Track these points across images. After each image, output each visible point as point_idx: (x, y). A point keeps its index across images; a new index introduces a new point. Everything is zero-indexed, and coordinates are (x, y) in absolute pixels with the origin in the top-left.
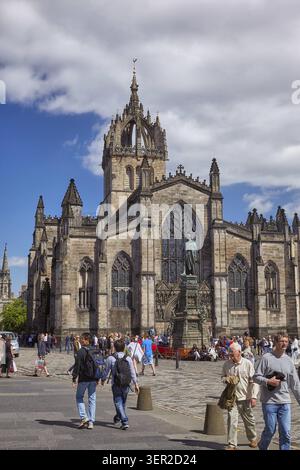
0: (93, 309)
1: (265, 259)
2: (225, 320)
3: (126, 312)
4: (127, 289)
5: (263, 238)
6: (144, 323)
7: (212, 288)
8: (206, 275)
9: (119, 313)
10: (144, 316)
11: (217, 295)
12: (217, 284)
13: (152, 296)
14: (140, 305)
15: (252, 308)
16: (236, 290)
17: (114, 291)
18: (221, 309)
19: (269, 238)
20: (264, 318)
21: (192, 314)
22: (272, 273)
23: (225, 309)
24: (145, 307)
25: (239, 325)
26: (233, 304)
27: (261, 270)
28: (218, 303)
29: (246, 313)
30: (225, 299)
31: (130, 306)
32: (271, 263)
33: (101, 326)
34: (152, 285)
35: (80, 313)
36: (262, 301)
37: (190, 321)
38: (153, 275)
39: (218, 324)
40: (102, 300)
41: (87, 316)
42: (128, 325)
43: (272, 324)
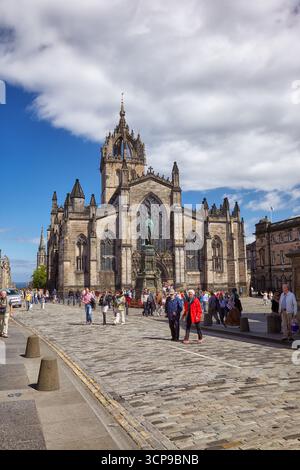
0: (87, 272)
1: (212, 235)
2: (183, 278)
3: (111, 274)
4: (111, 257)
5: (210, 219)
6: (124, 282)
7: (174, 255)
8: (169, 246)
9: (106, 274)
10: (124, 276)
11: (177, 260)
12: (177, 253)
13: (129, 262)
14: (121, 269)
15: (203, 270)
16: (191, 257)
17: (102, 258)
18: (180, 270)
19: (215, 219)
20: (211, 277)
21: (150, 274)
22: (217, 244)
23: (183, 271)
24: (124, 270)
25: (194, 282)
26: (189, 267)
27: (209, 243)
28: (177, 266)
29: (199, 273)
30: (183, 264)
31: (114, 269)
32: (217, 237)
33: (92, 284)
34: (129, 253)
35: (77, 274)
36: (210, 264)
37: (148, 279)
38: (130, 246)
39: (178, 281)
40: (93, 265)
41: (82, 277)
42: (112, 283)
43: (216, 281)
